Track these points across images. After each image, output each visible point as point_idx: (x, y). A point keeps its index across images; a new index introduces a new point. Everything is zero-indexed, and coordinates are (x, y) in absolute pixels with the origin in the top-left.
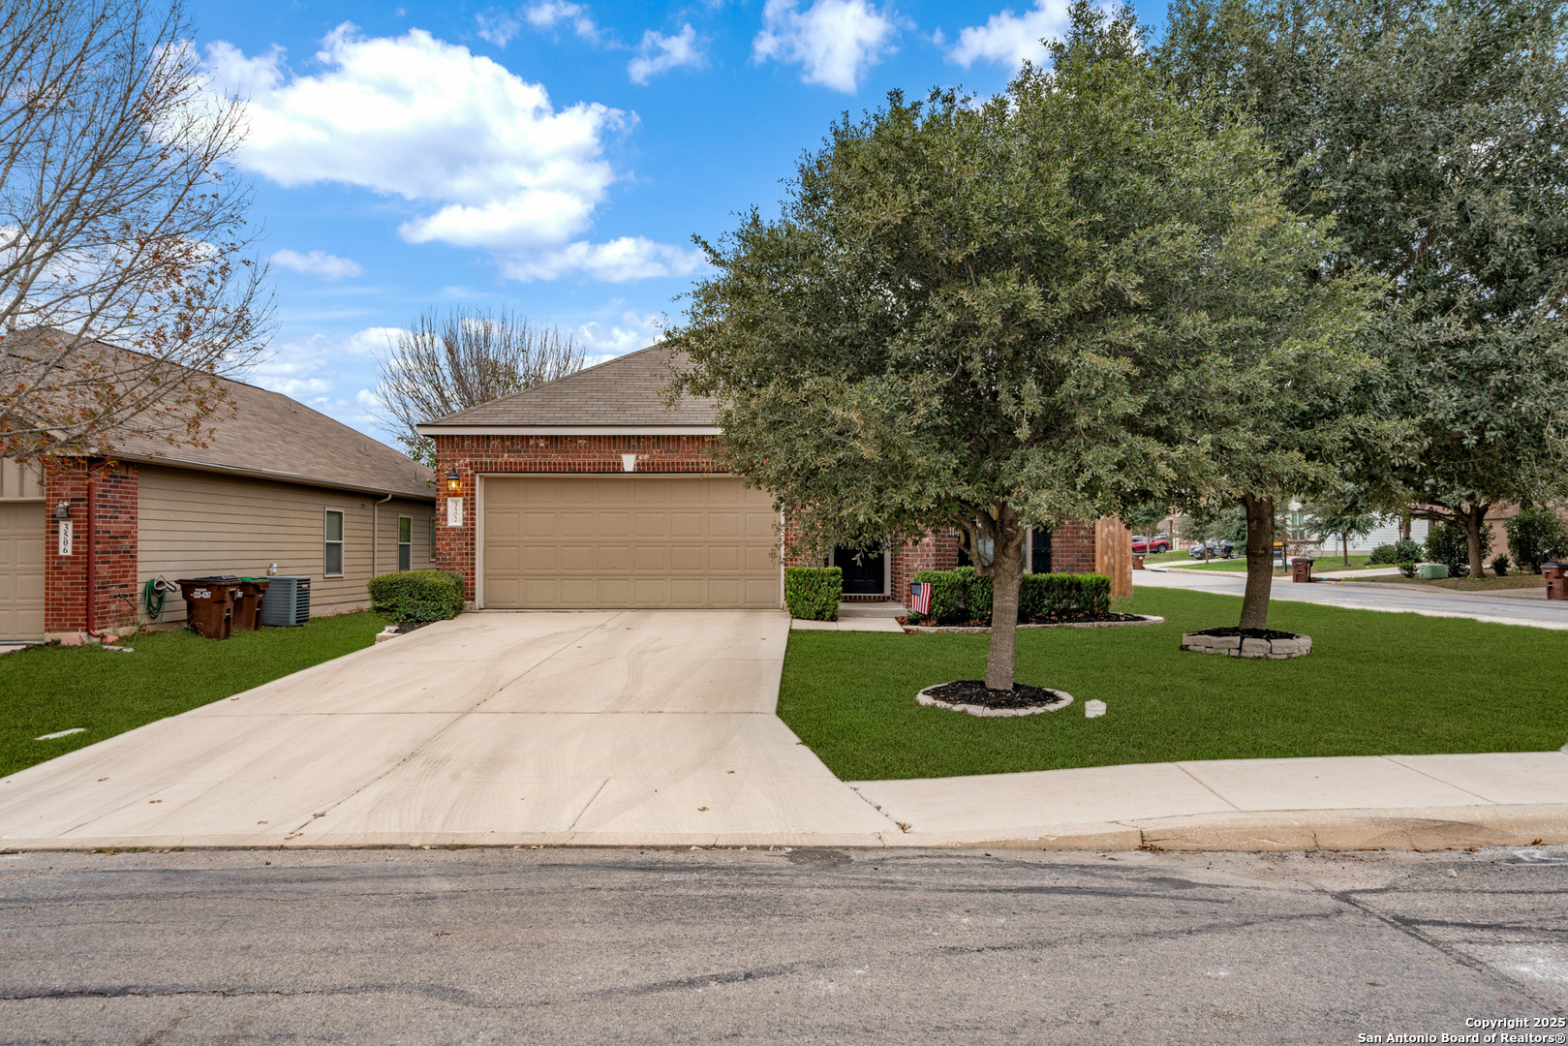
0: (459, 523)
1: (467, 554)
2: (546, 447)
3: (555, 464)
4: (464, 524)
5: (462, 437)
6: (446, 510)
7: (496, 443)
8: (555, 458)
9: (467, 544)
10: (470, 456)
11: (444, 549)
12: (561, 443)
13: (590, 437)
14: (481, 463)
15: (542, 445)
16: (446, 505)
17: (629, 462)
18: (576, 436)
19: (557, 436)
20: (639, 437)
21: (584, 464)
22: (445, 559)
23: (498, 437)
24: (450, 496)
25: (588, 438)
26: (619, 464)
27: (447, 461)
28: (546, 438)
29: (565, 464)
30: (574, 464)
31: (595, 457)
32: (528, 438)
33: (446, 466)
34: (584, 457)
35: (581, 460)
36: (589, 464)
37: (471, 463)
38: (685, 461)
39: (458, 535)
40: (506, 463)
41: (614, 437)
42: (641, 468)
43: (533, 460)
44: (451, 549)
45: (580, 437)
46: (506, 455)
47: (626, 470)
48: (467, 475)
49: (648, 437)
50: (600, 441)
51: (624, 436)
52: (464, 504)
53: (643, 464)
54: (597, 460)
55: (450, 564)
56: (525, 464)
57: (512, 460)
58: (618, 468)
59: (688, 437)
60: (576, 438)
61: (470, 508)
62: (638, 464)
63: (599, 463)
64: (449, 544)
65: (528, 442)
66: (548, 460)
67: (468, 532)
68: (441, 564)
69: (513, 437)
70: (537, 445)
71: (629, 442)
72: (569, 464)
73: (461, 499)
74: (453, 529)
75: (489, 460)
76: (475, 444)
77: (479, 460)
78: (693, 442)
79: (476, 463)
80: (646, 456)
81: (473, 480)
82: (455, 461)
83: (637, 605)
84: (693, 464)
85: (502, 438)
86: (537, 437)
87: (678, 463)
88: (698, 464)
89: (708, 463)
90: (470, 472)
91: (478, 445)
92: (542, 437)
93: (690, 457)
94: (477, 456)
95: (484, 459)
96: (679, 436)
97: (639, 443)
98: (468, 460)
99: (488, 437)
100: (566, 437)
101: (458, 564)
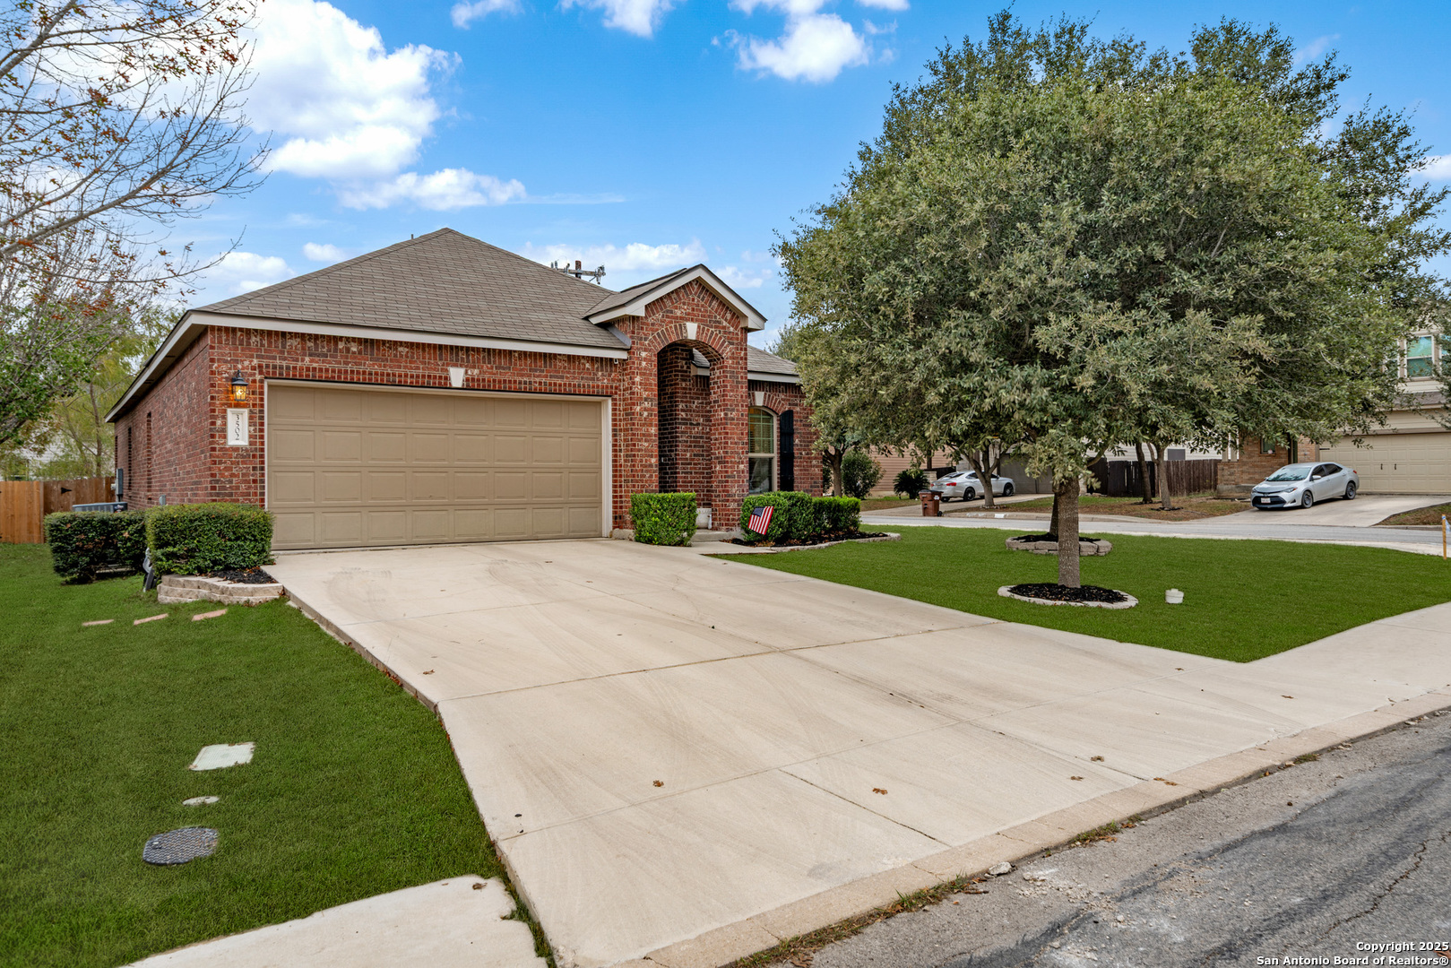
0: (243, 442)
1: (255, 481)
2: (360, 352)
3: (370, 374)
4: (251, 443)
5: (248, 332)
6: (225, 424)
7: (295, 342)
8: (370, 366)
9: (254, 469)
10: (258, 357)
11: (222, 475)
12: (378, 349)
13: (412, 344)
14: (274, 367)
15: (354, 349)
16: (224, 418)
17: (457, 376)
18: (395, 342)
19: (372, 340)
20: (468, 349)
21: (406, 376)
22: (225, 488)
23: (296, 335)
24: (230, 406)
25: (410, 345)
26: (446, 378)
27: (226, 362)
28: (360, 341)
29: (382, 374)
30: (394, 375)
31: (418, 368)
32: (336, 339)
33: (224, 367)
34: (405, 367)
35: (402, 371)
36: (412, 376)
37: (260, 366)
38: (518, 379)
39: (243, 456)
40: (308, 369)
41: (440, 346)
42: (470, 385)
43: (342, 367)
44: (233, 475)
45: (401, 343)
46: (307, 359)
47: (454, 385)
48: (254, 381)
49: (478, 350)
50: (424, 350)
51: (451, 347)
52: (251, 418)
53: (473, 380)
54: (421, 372)
55: (231, 495)
56: (333, 371)
57: (315, 365)
58: (445, 383)
59: (520, 353)
60: (396, 344)
61: (257, 422)
62: (467, 380)
63: (424, 376)
64: (231, 469)
65: (336, 345)
66: (362, 368)
67: (255, 453)
68: (218, 495)
69: (316, 337)
70: (348, 350)
71: (457, 355)
72: (388, 375)
73: (246, 411)
74: (236, 449)
75: (284, 363)
76: (265, 342)
77: (271, 362)
78: (525, 359)
79: (267, 366)
80: (476, 371)
81: (262, 387)
82: (237, 361)
83: (457, 539)
84: (525, 383)
85: (302, 336)
86: (348, 339)
87: (510, 381)
88: (530, 383)
89: (540, 383)
90: (258, 377)
91: (270, 343)
92: (354, 339)
93: (522, 375)
94: (268, 358)
95: (278, 362)
96: (510, 352)
97: (468, 356)
98: (255, 362)
99: (284, 334)
100: (384, 342)
101: (243, 494)
